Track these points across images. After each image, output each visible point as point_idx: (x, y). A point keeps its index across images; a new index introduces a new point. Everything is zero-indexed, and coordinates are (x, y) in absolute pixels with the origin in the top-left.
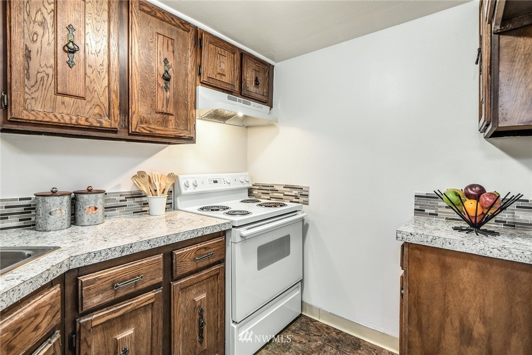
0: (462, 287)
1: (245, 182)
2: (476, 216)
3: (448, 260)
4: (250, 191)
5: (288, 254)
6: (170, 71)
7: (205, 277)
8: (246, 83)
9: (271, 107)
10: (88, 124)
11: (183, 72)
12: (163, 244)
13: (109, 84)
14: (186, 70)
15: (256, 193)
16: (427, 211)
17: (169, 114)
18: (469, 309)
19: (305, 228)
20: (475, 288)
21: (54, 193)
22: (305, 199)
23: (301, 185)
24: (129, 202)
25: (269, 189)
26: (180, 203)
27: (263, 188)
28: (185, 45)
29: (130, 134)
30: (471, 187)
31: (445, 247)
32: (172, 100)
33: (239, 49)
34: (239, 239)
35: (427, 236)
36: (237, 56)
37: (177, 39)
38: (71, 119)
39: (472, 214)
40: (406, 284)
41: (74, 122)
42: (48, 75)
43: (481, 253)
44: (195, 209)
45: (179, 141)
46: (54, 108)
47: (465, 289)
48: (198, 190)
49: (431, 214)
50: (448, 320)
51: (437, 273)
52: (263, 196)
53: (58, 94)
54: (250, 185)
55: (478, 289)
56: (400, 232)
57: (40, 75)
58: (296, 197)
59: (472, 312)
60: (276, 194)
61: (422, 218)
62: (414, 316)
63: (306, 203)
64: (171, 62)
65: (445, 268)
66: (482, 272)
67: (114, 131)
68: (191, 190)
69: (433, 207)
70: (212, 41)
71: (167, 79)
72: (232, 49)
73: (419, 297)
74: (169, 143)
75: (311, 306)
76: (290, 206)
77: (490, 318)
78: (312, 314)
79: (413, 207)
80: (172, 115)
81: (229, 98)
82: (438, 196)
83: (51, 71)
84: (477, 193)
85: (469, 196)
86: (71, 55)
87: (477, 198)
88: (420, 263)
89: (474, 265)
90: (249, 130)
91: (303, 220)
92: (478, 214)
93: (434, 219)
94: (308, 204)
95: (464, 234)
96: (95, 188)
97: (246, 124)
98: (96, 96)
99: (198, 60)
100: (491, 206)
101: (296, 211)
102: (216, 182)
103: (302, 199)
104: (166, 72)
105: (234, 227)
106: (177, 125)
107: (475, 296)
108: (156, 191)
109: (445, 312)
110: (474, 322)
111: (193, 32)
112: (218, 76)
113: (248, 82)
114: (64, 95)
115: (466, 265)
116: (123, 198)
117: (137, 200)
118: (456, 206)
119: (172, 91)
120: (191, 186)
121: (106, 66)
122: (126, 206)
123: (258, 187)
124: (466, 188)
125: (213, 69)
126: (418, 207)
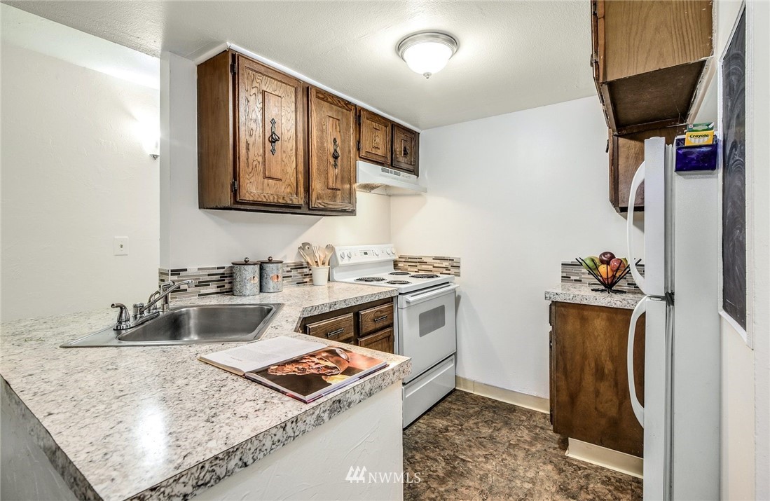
0: (596, 334)
1: (391, 254)
2: (608, 278)
3: (586, 313)
4: (395, 264)
5: (443, 324)
6: (338, 149)
7: (381, 337)
8: (396, 154)
9: (418, 176)
10: (284, 202)
11: (347, 149)
12: (354, 304)
13: (296, 166)
14: (349, 147)
15: (402, 265)
16: (573, 278)
17: (337, 189)
18: (601, 352)
19: (457, 300)
20: (605, 334)
21: (246, 263)
22: (457, 271)
23: (451, 256)
24: (294, 273)
25: (416, 261)
26: (337, 275)
27: (410, 260)
28: (348, 124)
29: (310, 209)
30: (604, 254)
31: (582, 303)
32: (339, 176)
33: (391, 121)
34: (405, 305)
35: (569, 295)
36: (389, 128)
37: (342, 119)
38: (274, 198)
39: (605, 276)
40: (553, 337)
41: (275, 201)
42: (259, 162)
43: (608, 306)
44: (352, 280)
45: (334, 213)
46: (263, 190)
47: (598, 335)
48: (352, 261)
49: (575, 280)
50: (586, 363)
51: (578, 325)
52: (410, 269)
53: (265, 177)
54: (396, 258)
55: (608, 334)
56: (548, 293)
57: (255, 163)
58: (447, 269)
59: (604, 353)
60: (424, 267)
61: (568, 285)
62: (561, 363)
63: (458, 274)
64: (339, 141)
65: (584, 320)
66: (610, 320)
67: (299, 207)
68: (346, 262)
69: (577, 274)
70: (369, 117)
71: (336, 158)
72: (384, 121)
73: (564, 347)
74: (324, 215)
75: (465, 380)
76: (443, 278)
77: (616, 356)
78: (467, 388)
79: (560, 275)
80: (339, 190)
81: (383, 170)
82: (579, 264)
83: (260, 159)
84: (608, 258)
85: (602, 262)
86: (273, 144)
87: (608, 263)
88: (564, 318)
89: (604, 315)
90: (392, 198)
91: (454, 291)
92: (609, 276)
93: (578, 284)
94: (459, 276)
95: (599, 293)
96: (274, 259)
97: (389, 192)
98: (288, 177)
99: (358, 136)
100: (618, 269)
101: (448, 283)
102: (366, 253)
103: (453, 271)
104: (335, 150)
105: (400, 294)
106: (343, 199)
107: (606, 340)
108: (316, 262)
109: (584, 357)
110: (605, 361)
111: (354, 111)
112: (374, 149)
113: (398, 153)
114: (270, 178)
115: (598, 316)
116: (289, 269)
117: (299, 270)
118: (593, 270)
119: (339, 167)
120: (346, 258)
121: (294, 151)
122: (291, 277)
123: (404, 260)
124: (601, 256)
125: (369, 143)
126: (565, 275)
